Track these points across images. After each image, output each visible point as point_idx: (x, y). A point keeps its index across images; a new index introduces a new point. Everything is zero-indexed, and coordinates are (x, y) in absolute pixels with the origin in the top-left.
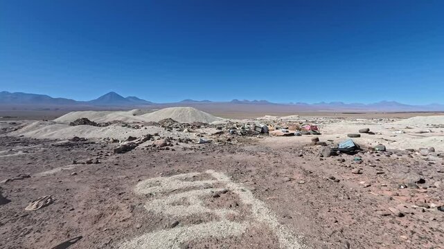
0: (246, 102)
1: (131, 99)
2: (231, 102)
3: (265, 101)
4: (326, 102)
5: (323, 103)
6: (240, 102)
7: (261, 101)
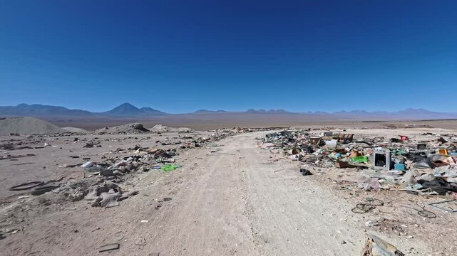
0: (263, 112)
1: (145, 110)
2: (247, 112)
3: (282, 110)
4: (347, 111)
5: (344, 111)
6: (255, 112)
7: (278, 110)
